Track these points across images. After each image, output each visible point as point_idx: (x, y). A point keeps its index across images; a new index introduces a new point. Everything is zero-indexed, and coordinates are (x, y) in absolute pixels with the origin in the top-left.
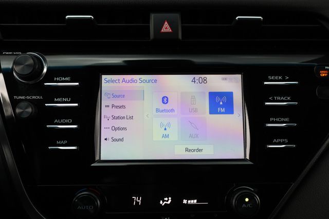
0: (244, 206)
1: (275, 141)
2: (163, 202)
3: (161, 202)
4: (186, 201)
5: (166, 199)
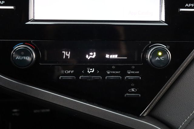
0: (157, 58)
1: (187, 5)
2: (89, 56)
3: (87, 56)
4: (109, 55)
5: (91, 54)
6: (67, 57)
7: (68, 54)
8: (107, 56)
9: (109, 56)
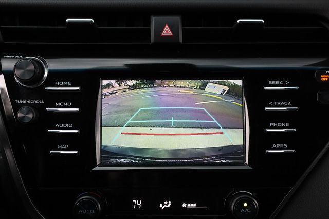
0: (243, 210)
1: (274, 146)
2: (163, 206)
3: (161, 206)
4: (186, 204)
5: (166, 203)
6: (137, 206)
7: (139, 203)
8: (184, 205)
9: (187, 206)
